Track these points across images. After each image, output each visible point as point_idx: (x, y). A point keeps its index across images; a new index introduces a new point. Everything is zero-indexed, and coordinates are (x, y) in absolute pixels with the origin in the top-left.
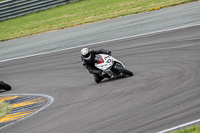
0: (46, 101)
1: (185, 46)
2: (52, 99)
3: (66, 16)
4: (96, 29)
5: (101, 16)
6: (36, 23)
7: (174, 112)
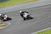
0: (8, 24)
1: (43, 10)
2: (10, 23)
3: (13, 2)
4: (21, 6)
5: (22, 2)
6: (6, 4)
7: (41, 27)
